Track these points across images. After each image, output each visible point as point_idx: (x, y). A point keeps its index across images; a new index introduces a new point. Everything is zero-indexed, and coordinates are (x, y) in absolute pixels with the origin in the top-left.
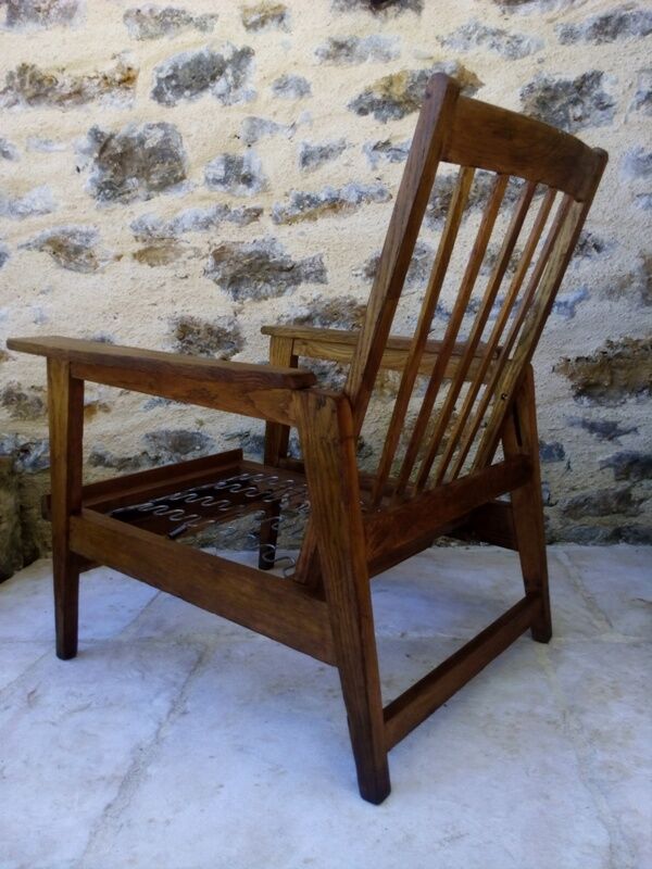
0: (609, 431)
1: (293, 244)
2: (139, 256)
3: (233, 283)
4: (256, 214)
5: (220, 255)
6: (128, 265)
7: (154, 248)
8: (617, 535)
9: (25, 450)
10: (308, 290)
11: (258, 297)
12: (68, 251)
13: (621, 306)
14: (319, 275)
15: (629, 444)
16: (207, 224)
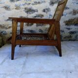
0: (69, 29)
1: (34, 7)
2: (16, 9)
3: (27, 12)
4: (30, 4)
5: (25, 9)
6: (14, 10)
7: (17, 8)
8: (69, 40)
9: (2, 32)
10: (36, 13)
11: (30, 14)
12: (7, 8)
13: (71, 15)
14: (37, 11)
15: (71, 30)
16: (24, 5)
